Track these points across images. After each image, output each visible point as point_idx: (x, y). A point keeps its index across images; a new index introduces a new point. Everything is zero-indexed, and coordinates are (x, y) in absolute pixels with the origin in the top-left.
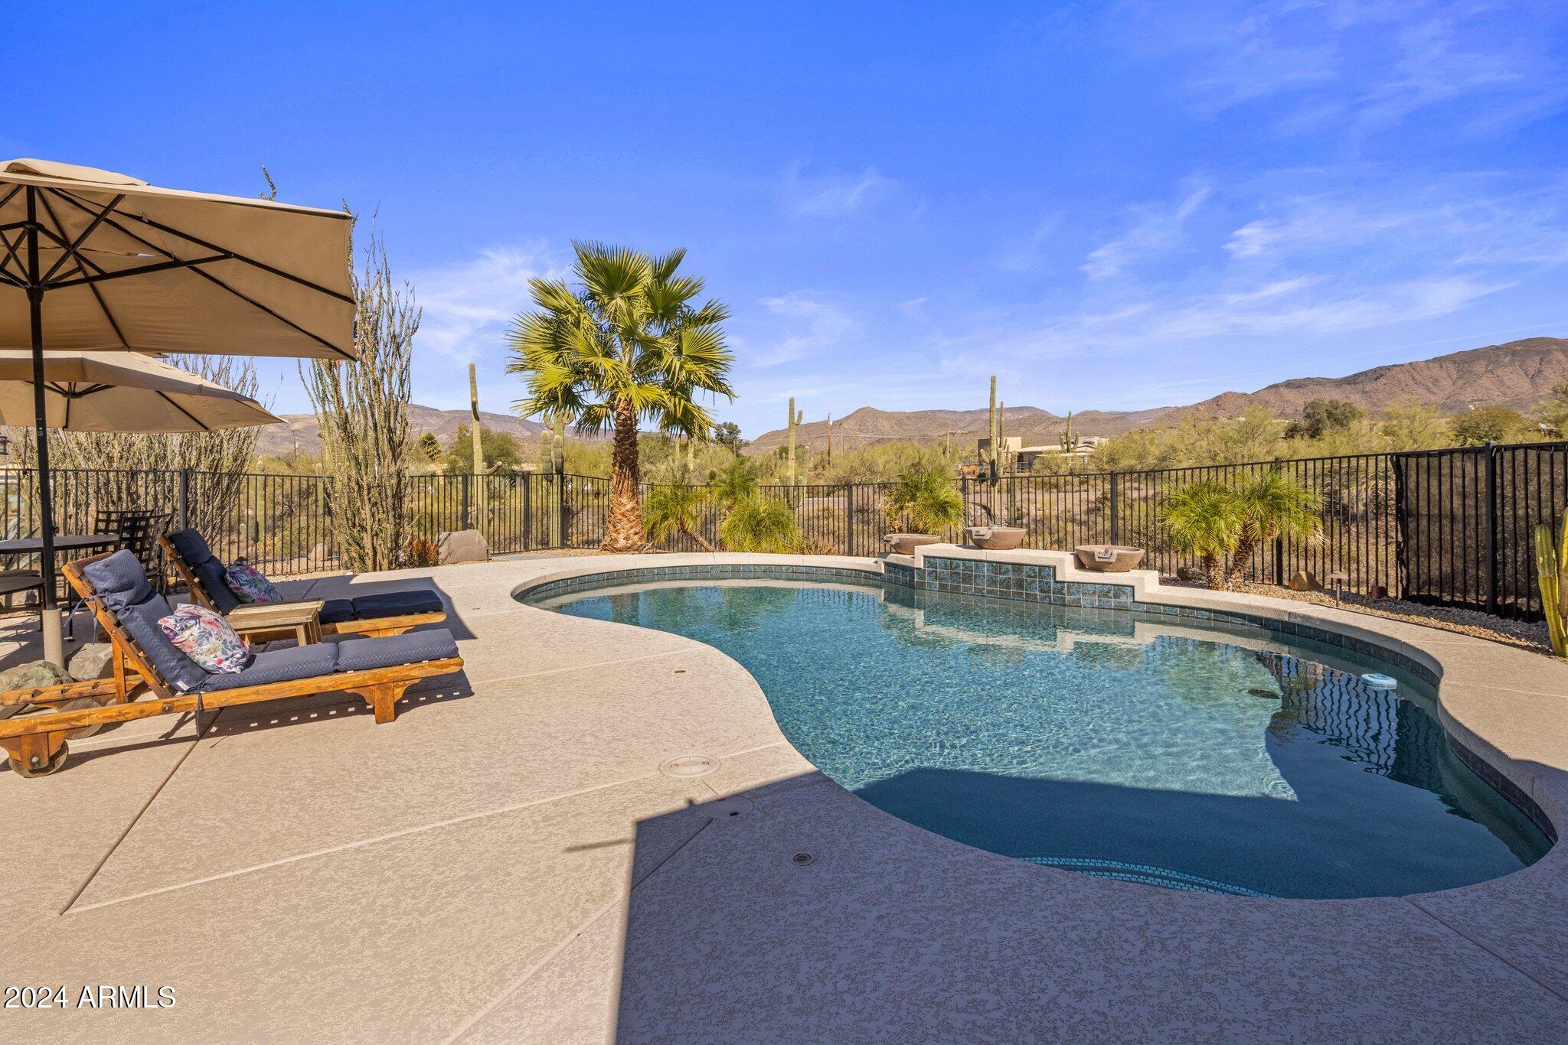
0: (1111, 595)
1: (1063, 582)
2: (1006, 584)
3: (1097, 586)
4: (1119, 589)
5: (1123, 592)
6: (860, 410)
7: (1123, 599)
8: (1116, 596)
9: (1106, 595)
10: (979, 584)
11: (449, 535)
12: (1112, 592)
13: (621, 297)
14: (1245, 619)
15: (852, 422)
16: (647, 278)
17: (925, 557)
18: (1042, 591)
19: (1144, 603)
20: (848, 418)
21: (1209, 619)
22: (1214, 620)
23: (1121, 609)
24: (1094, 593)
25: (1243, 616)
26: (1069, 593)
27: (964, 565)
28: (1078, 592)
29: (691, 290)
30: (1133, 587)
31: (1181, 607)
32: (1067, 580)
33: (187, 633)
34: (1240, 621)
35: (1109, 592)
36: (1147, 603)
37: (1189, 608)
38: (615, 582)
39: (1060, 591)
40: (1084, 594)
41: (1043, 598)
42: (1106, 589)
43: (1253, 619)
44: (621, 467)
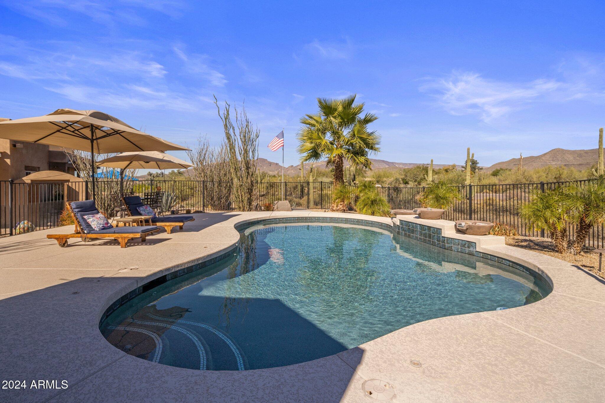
0: (466, 246)
1: (445, 237)
2: (425, 235)
3: (460, 241)
4: (471, 244)
5: (472, 245)
6: (553, 150)
7: (471, 249)
8: (469, 247)
9: (464, 246)
10: (417, 235)
11: (278, 202)
12: (467, 245)
13: (332, 117)
14: (524, 268)
15: (548, 157)
16: (340, 108)
17: (400, 220)
18: (437, 241)
19: (481, 252)
20: (545, 154)
21: (509, 266)
22: (512, 267)
23: (471, 254)
24: (459, 244)
25: (523, 267)
26: (448, 243)
27: (412, 225)
28: (451, 243)
29: (360, 109)
30: (475, 243)
31: (498, 257)
32: (446, 236)
33: (89, 220)
34: (522, 269)
35: (465, 245)
36: (482, 253)
37: (501, 258)
38: (301, 221)
39: (443, 242)
40: (454, 244)
41: (438, 244)
42: (464, 243)
43: (527, 269)
44: (336, 180)
